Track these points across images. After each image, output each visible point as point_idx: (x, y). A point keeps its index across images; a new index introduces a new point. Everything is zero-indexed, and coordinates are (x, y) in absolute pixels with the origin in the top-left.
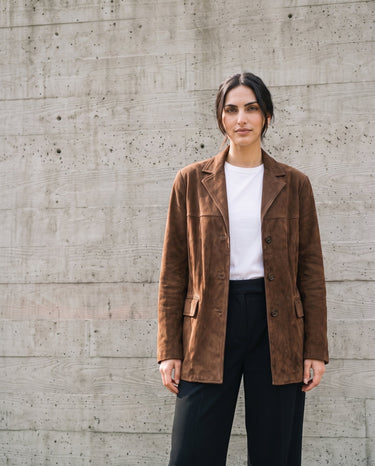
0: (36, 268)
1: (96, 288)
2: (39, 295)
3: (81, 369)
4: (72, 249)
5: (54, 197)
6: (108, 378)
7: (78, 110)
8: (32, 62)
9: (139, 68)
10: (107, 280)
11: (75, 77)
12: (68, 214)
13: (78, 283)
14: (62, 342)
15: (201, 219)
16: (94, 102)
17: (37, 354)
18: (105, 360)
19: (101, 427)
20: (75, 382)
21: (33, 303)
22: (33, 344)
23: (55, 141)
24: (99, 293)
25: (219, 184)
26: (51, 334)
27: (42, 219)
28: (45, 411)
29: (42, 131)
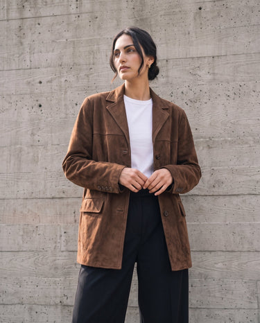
0: (24, 187)
1: (65, 201)
2: (26, 207)
3: (55, 260)
4: (49, 174)
5: (37, 138)
6: (73, 266)
7: (54, 76)
8: (22, 44)
9: (95, 46)
10: (73, 196)
11: (51, 53)
12: (47, 150)
13: (53, 198)
14: (41, 241)
15: (107, 137)
16: (64, 70)
17: (24, 249)
18: (72, 253)
19: (68, 302)
20: (50, 269)
21: (22, 212)
22: (21, 242)
23: (37, 99)
24: (68, 205)
26: (34, 235)
27: (28, 153)
28: (29, 290)
29: (28, 92)
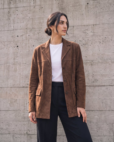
0: (10, 82)
2: (11, 91)
3: (24, 114)
4: (22, 76)
5: (16, 61)
7: (23, 33)
8: (9, 19)
9: (42, 20)
11: (22, 23)
12: (20, 66)
13: (23, 87)
14: (18, 106)
15: (42, 63)
16: (28, 31)
17: (11, 110)
19: (30, 133)
20: (22, 118)
21: (9, 93)
22: (9, 106)
23: (16, 43)
25: (48, 51)
26: (15, 103)
27: (12, 67)
28: (13, 128)
29: (12, 40)
